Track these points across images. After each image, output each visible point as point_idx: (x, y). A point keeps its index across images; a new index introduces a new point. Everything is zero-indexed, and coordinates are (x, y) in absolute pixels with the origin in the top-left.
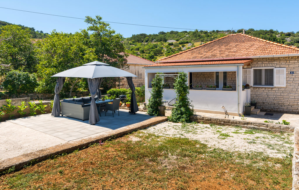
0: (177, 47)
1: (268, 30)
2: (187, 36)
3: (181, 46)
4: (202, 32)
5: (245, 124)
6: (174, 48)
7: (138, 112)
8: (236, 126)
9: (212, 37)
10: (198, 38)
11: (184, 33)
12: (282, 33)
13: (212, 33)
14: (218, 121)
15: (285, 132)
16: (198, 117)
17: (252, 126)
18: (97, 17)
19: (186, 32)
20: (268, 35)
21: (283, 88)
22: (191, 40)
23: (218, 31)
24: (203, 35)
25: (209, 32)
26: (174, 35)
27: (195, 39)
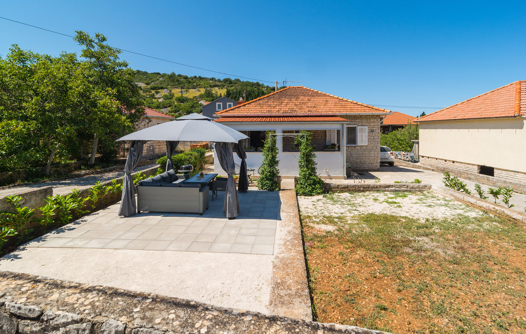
0: (148, 93)
1: (255, 82)
2: (161, 79)
3: (153, 92)
4: (180, 76)
5: (386, 187)
6: (144, 94)
7: (250, 189)
8: (377, 190)
9: (195, 84)
10: (176, 83)
11: (156, 75)
12: (268, 87)
13: (194, 79)
14: (357, 187)
15: (424, 191)
16: (332, 185)
17: (393, 189)
18: (97, 36)
19: (159, 74)
20: (255, 87)
21: (365, 146)
22: (168, 85)
23: (200, 78)
24: (182, 80)
25: (189, 77)
26: (141, 76)
27: (172, 84)
